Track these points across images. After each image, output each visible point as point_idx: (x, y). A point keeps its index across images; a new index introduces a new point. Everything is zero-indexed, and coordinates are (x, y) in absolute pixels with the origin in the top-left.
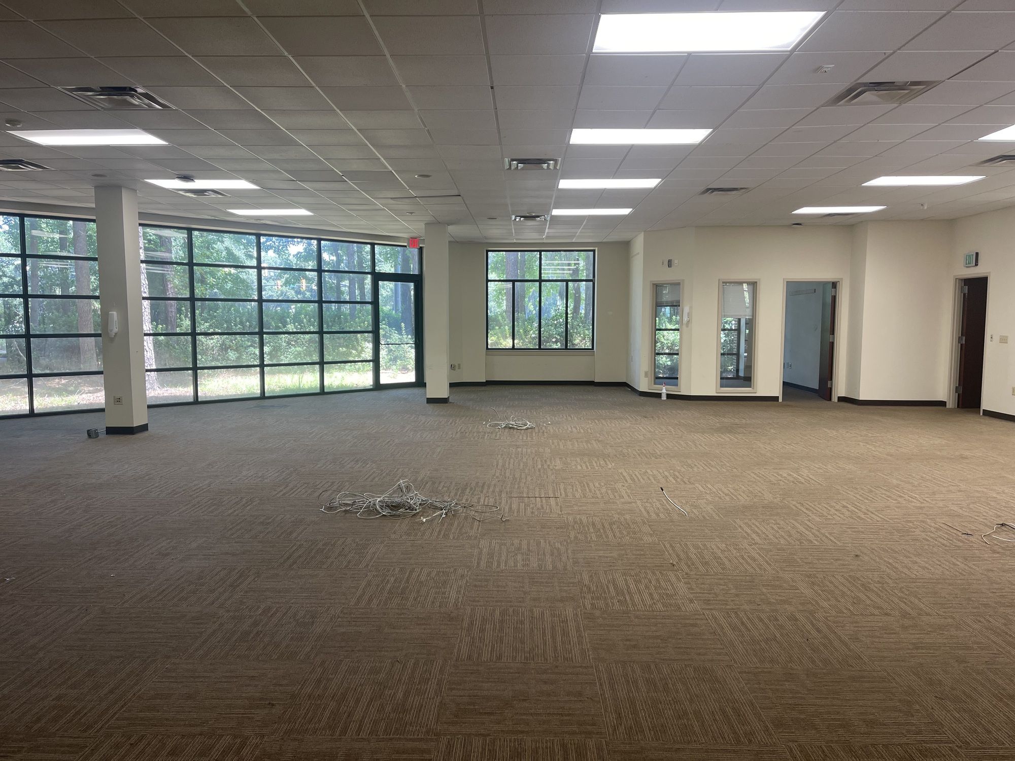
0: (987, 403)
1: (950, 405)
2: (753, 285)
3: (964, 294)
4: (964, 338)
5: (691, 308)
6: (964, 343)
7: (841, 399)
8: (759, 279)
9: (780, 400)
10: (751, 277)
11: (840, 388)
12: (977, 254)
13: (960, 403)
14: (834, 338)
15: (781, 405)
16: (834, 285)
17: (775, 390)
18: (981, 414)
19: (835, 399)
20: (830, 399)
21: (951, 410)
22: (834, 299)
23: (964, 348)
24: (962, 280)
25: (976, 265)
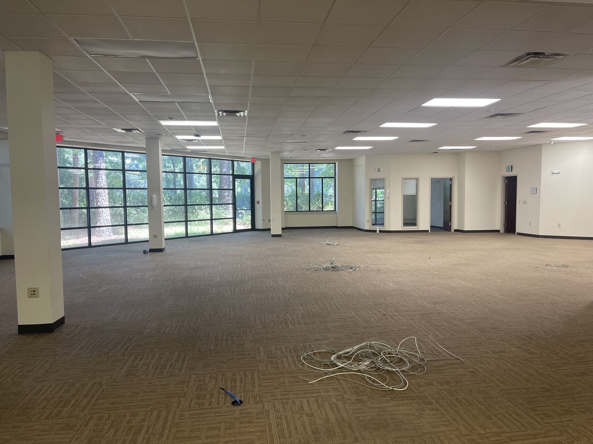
0: (518, 230)
1: (502, 231)
2: (417, 179)
3: (506, 183)
4: (506, 202)
5: (390, 190)
6: (506, 204)
7: (455, 230)
8: (419, 177)
9: (430, 232)
10: (416, 176)
11: (455, 226)
12: (512, 166)
13: (506, 231)
14: (451, 203)
15: (430, 234)
16: (451, 179)
17: (428, 228)
18: (516, 234)
19: (453, 230)
20: (450, 231)
21: (502, 234)
22: (451, 185)
23: (506, 207)
24: (505, 177)
25: (512, 171)
